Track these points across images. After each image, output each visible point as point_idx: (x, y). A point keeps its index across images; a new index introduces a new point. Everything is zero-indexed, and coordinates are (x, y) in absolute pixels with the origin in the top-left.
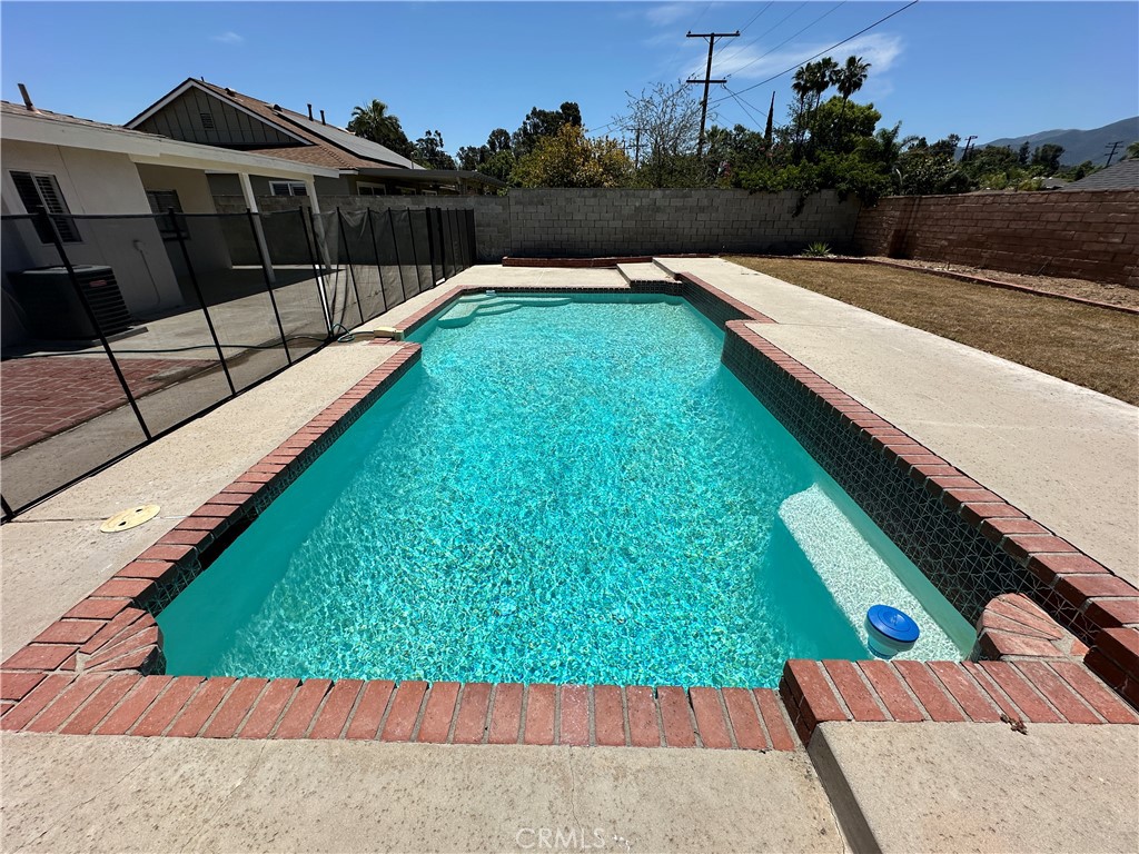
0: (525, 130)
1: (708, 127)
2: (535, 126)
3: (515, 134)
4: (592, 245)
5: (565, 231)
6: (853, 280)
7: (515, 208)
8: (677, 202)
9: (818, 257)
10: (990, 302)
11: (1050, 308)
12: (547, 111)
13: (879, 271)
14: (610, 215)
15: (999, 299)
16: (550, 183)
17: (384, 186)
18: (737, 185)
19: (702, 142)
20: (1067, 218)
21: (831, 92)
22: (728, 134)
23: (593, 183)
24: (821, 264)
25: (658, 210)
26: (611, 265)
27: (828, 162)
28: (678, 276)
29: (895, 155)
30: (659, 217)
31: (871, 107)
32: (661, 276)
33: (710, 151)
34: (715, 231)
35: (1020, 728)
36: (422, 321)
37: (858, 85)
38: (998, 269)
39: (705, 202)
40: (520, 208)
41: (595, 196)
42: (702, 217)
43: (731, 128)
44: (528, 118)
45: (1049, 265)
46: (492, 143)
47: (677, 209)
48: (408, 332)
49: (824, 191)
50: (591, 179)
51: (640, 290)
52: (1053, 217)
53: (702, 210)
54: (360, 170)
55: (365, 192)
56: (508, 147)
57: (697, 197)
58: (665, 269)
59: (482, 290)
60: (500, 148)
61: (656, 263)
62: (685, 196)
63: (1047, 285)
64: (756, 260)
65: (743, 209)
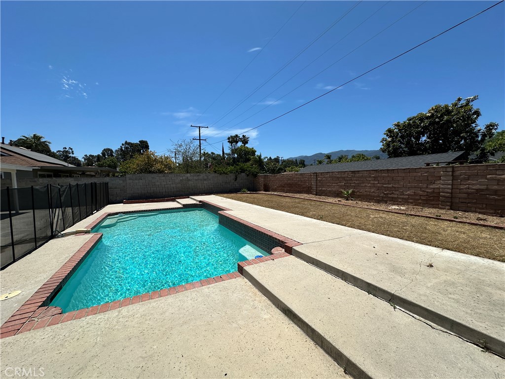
0: (121, 149)
1: (202, 152)
2: (126, 148)
3: (116, 150)
4: (164, 194)
5: (152, 189)
6: (254, 198)
7: (128, 181)
8: (196, 178)
9: (244, 192)
10: (284, 200)
11: (297, 200)
12: (132, 142)
13: (261, 195)
14: (171, 183)
15: (288, 200)
16: (142, 171)
17: (52, 173)
18: (215, 172)
19: (201, 157)
20: (298, 179)
21: (240, 144)
22: (209, 155)
23: (161, 172)
24: (246, 195)
25: (189, 180)
26: (173, 200)
27: (242, 165)
28: (200, 201)
29: (263, 162)
30: (190, 183)
31: (253, 148)
32: (194, 202)
33: (204, 160)
34: (211, 187)
35: (273, 260)
36: (95, 226)
37: (247, 143)
38: (289, 193)
39: (206, 178)
40: (131, 181)
41: (164, 176)
42: (205, 182)
43: (210, 153)
44: (123, 145)
45: (298, 191)
46: (103, 154)
47: (196, 180)
48: (92, 229)
49: (242, 174)
50: (159, 170)
51: (186, 207)
52: (295, 179)
53: (205, 180)
54: (41, 167)
55: (42, 176)
56: (112, 156)
57: (202, 176)
58: (195, 200)
59: (117, 214)
60: (108, 156)
61: (191, 198)
62: (198, 176)
63: (298, 195)
64: (226, 195)
65: (220, 179)
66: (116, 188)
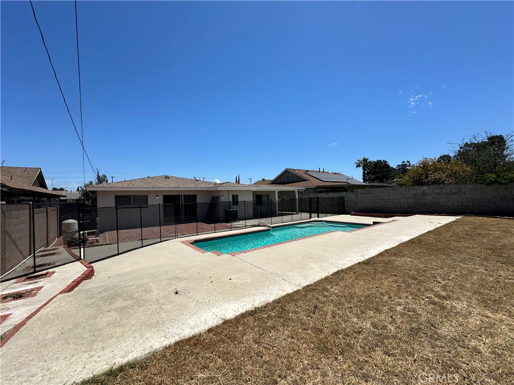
17: (330, 189)
30: (427, 197)
40: (361, 195)
42: (454, 197)
54: (317, 186)
55: (320, 192)
59: (321, 221)
66: (350, 201)
